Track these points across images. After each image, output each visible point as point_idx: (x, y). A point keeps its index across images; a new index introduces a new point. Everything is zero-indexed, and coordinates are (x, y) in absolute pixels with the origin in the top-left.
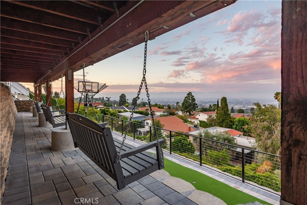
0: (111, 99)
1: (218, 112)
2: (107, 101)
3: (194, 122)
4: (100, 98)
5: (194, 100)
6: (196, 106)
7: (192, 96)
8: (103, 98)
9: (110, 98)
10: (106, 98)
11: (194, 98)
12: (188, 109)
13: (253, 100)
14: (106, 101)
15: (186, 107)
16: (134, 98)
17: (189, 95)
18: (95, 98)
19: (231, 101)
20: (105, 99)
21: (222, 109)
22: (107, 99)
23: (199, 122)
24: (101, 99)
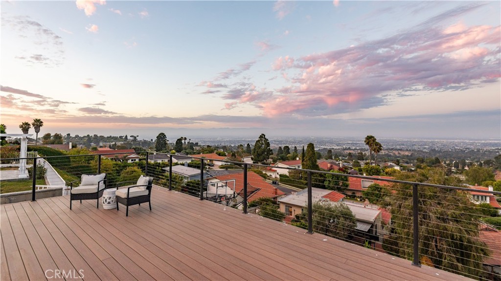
0: (138, 139)
1: (305, 163)
2: (133, 141)
3: (270, 175)
4: (121, 137)
5: (268, 144)
6: (271, 153)
7: (266, 139)
8: (126, 136)
9: (138, 136)
10: (131, 136)
11: (269, 142)
12: (261, 157)
13: (325, 138)
14: (131, 141)
15: (259, 154)
16: (178, 140)
17: (262, 138)
18: (113, 137)
19: (301, 139)
20: (129, 138)
21: (309, 159)
22: (132, 138)
23: (278, 176)
24: (124, 138)
